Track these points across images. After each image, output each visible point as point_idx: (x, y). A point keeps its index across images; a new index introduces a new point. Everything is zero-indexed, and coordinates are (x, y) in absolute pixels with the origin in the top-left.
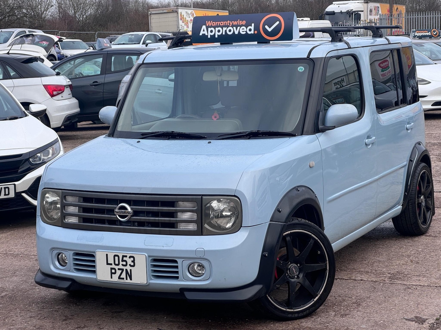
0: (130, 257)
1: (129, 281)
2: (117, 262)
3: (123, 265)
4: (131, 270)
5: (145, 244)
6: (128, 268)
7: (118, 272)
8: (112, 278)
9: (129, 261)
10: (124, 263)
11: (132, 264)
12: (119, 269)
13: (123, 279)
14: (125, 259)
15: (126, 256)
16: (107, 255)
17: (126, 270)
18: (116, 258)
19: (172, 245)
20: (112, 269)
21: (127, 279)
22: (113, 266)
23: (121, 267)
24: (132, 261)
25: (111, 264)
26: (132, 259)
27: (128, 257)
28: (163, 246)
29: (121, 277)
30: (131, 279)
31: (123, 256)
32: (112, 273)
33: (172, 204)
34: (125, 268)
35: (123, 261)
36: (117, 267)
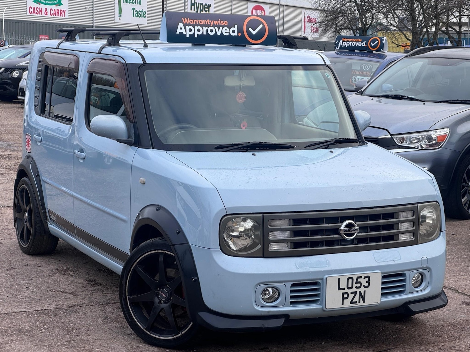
0: (365, 278)
1: (362, 303)
2: (350, 286)
3: (357, 287)
4: (365, 292)
5: (376, 261)
6: (362, 289)
7: (351, 296)
8: (343, 304)
9: (364, 282)
10: (358, 285)
11: (367, 284)
12: (352, 293)
13: (356, 302)
14: (359, 280)
15: (361, 277)
16: (339, 279)
17: (360, 292)
18: (350, 281)
19: (401, 258)
20: (343, 294)
21: (359, 302)
22: (346, 290)
23: (354, 290)
24: (367, 282)
25: (344, 289)
26: (367, 279)
27: (363, 277)
28: (394, 261)
29: (353, 301)
30: (364, 301)
31: (358, 278)
32: (343, 299)
33: (391, 215)
34: (358, 290)
35: (357, 283)
36: (349, 291)
